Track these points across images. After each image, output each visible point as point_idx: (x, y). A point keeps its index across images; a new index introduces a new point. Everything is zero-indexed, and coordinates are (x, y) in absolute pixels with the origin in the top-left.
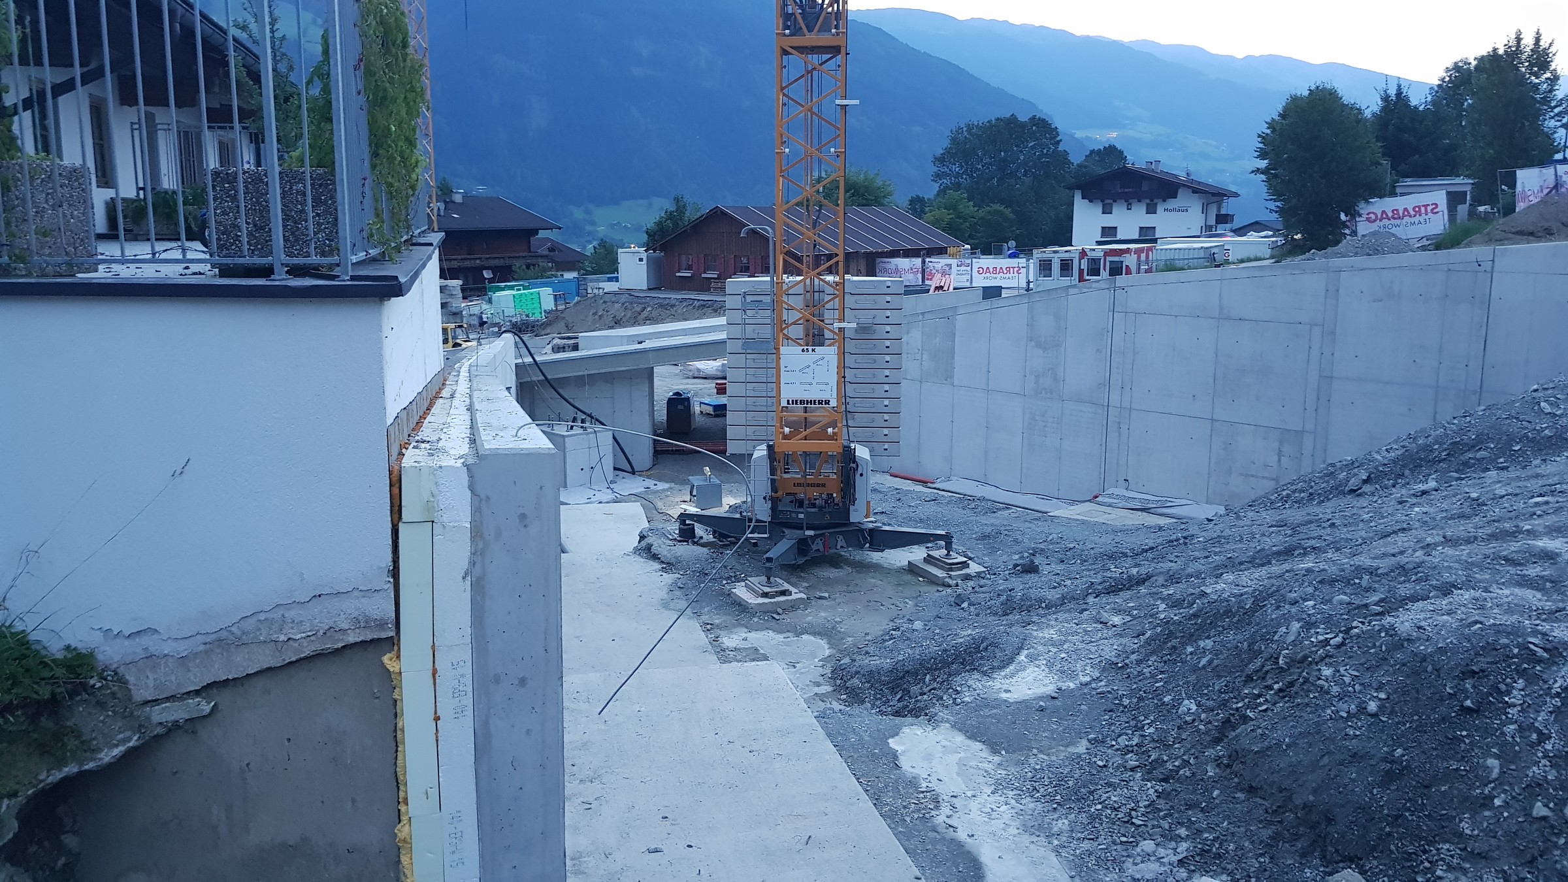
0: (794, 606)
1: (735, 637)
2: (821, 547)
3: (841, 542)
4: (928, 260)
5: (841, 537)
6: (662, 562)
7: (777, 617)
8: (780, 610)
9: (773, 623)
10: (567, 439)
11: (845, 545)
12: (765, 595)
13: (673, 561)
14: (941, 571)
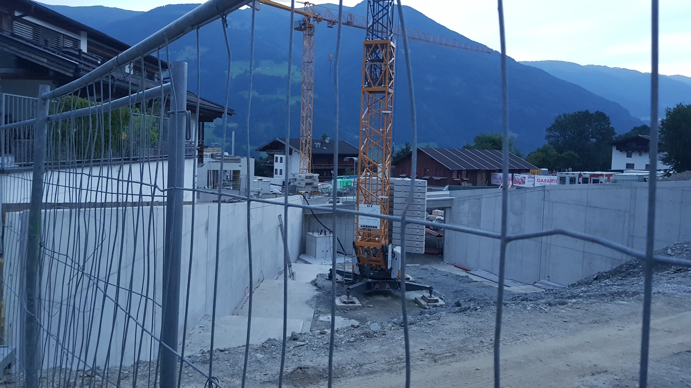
0: (356, 308)
1: (326, 317)
2: (378, 287)
3: (387, 286)
4: (515, 174)
5: (388, 284)
6: (318, 287)
7: (346, 311)
8: (348, 309)
9: (343, 314)
10: (317, 238)
11: (389, 288)
12: (344, 303)
13: (321, 287)
14: (425, 302)
